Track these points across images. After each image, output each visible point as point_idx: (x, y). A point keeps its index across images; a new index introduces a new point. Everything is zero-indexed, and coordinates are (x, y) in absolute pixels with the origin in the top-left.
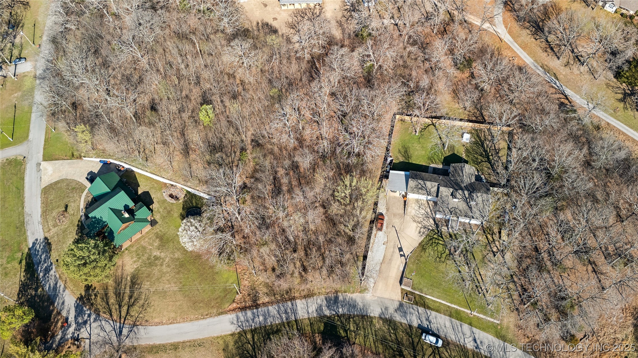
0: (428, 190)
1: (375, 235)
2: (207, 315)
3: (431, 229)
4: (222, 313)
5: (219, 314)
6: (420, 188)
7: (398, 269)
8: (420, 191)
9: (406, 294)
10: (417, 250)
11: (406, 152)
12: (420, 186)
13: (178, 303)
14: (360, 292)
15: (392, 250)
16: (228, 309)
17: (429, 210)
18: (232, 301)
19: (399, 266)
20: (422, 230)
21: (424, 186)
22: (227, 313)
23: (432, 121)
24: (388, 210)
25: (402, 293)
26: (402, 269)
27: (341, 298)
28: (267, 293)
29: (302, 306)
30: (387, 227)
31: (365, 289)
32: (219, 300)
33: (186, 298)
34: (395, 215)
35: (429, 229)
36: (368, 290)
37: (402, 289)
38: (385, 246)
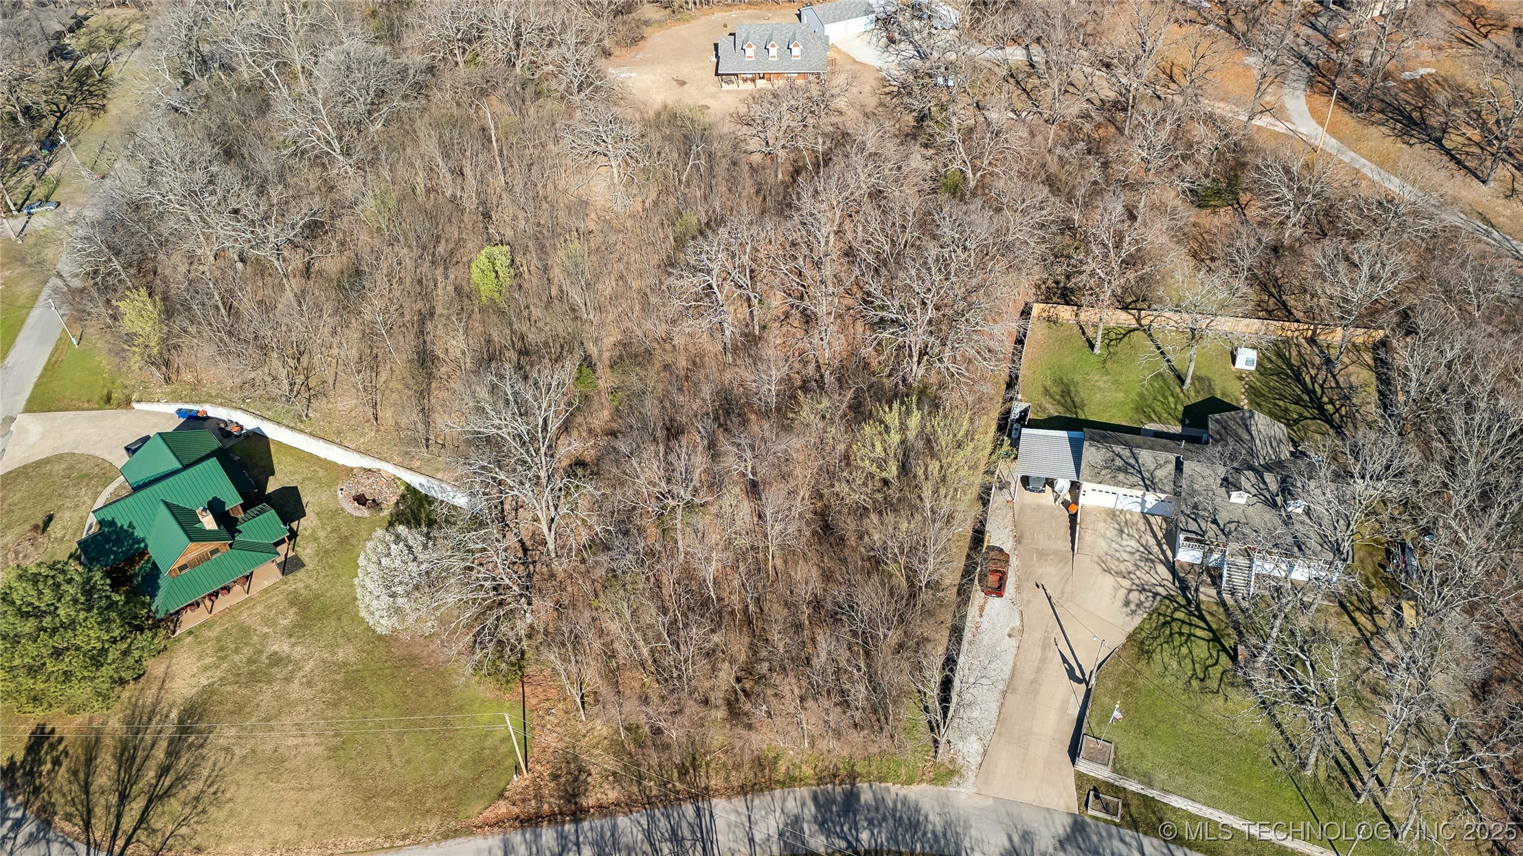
0: (1146, 475)
1: (982, 609)
2: (404, 837)
3: (1164, 593)
4: (456, 833)
5: (446, 837)
6: (1119, 469)
7: (1063, 710)
8: (1121, 476)
9: (1092, 791)
10: (1124, 654)
11: (1066, 393)
12: (1119, 462)
13: (315, 796)
14: (932, 781)
15: (1038, 653)
16: (478, 821)
17: (1152, 542)
18: (494, 794)
19: (1065, 702)
20: (1134, 596)
21: (1132, 461)
22: (472, 833)
23: (1138, 320)
24: (1018, 540)
25: (1079, 787)
26: (1075, 712)
27: (866, 796)
28: (614, 774)
29: (733, 817)
30: (1018, 588)
31: (952, 773)
32: (452, 791)
33: (347, 781)
34: (1042, 554)
35: (1156, 594)
36: (961, 776)
37: (1080, 776)
38: (1013, 643)
